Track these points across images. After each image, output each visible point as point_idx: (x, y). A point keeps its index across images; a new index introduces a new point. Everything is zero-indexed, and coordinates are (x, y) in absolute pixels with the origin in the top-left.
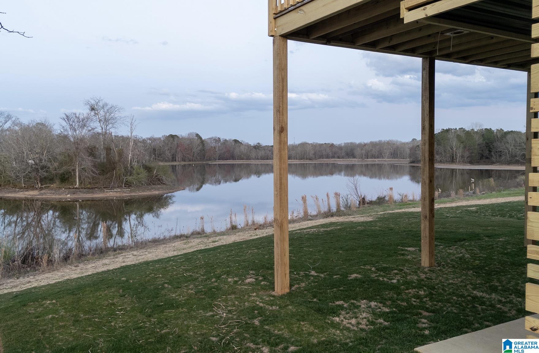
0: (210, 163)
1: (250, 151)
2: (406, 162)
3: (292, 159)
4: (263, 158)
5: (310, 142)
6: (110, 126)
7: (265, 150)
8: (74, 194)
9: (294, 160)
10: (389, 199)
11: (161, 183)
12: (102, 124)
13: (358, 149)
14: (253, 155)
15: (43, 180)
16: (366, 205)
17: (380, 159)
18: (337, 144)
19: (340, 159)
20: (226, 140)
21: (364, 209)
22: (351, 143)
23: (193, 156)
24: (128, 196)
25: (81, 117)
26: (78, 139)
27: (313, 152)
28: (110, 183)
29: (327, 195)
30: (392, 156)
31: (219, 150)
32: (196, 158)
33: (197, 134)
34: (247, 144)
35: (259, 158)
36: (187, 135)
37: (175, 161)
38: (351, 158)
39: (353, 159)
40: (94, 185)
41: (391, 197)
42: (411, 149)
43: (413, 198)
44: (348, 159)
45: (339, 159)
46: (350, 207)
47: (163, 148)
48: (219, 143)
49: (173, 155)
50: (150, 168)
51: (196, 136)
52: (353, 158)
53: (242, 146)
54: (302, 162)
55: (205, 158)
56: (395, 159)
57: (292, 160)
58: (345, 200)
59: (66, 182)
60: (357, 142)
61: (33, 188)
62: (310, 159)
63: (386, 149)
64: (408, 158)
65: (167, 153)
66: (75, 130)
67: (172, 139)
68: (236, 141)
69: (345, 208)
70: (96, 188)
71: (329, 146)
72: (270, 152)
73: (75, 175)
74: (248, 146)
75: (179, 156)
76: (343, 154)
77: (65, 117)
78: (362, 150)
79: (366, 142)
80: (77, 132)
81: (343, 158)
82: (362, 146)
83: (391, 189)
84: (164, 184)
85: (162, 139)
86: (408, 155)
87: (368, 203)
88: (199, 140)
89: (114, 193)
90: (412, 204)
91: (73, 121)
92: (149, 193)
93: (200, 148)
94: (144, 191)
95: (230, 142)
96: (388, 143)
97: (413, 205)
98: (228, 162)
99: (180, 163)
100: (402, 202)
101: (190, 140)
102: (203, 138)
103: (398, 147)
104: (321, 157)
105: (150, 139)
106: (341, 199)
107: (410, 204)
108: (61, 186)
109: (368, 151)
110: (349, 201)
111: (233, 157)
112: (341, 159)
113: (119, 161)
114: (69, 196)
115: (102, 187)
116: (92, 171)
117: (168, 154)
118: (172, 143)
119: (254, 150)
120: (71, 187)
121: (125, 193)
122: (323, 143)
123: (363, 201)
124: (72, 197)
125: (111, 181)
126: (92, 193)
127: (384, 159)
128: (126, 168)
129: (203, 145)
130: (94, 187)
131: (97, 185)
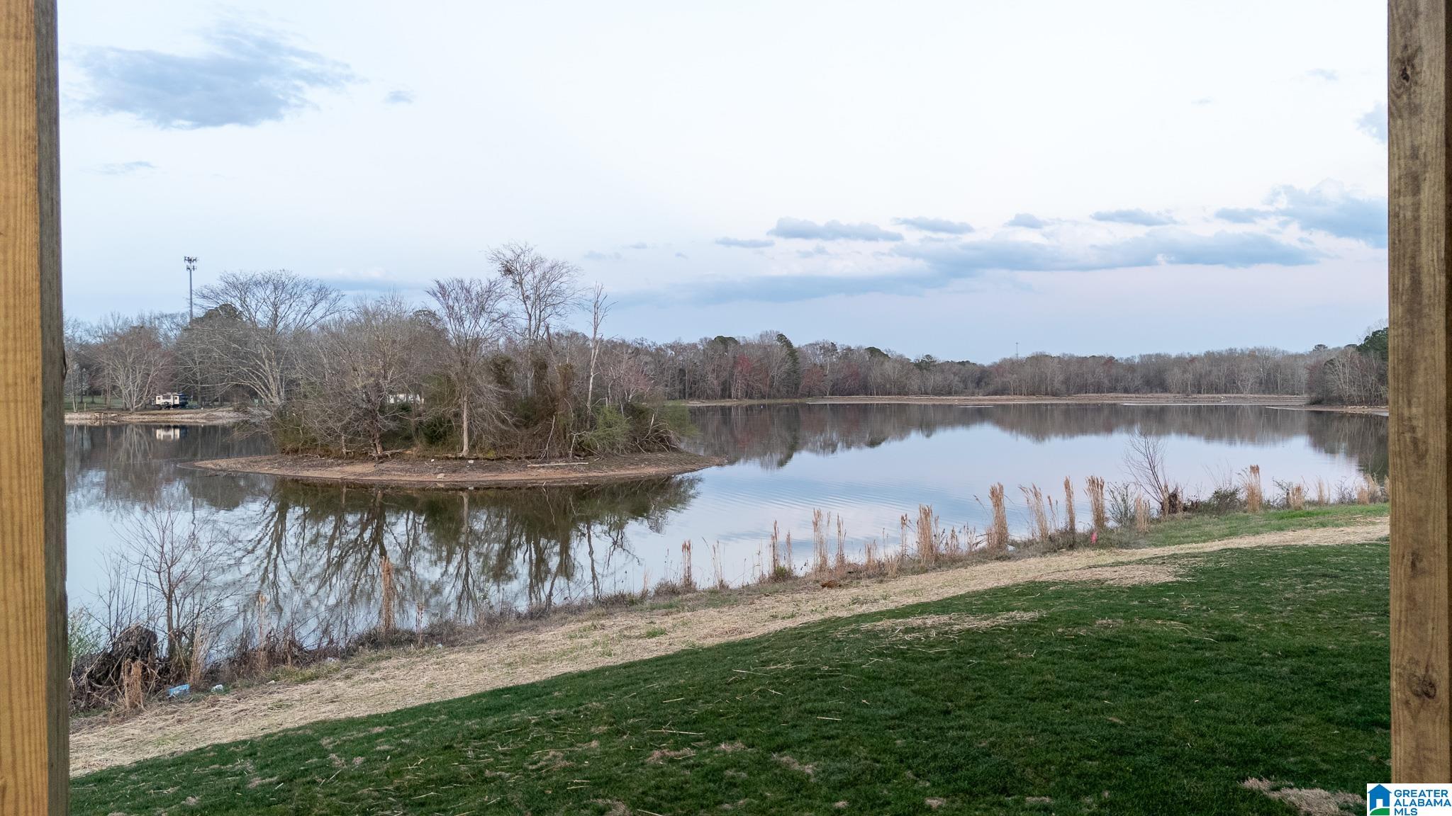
0: (810, 401)
1: (908, 373)
2: (1298, 403)
3: (1009, 394)
4: (938, 392)
5: (1055, 353)
6: (549, 310)
7: (943, 371)
8: (454, 472)
9: (1015, 397)
10: (1248, 496)
11: (667, 447)
12: (529, 307)
13: (1176, 370)
14: (915, 383)
15: (387, 439)
16: (1180, 514)
17: (1232, 395)
18: (1121, 359)
19: (1130, 395)
20: (849, 349)
21: (1171, 527)
22: (1158, 356)
23: (771, 386)
24: (578, 479)
25: (476, 289)
26: (467, 341)
27: (1061, 378)
28: (541, 447)
29: (1067, 485)
30: (1263, 388)
31: (832, 371)
32: (778, 391)
33: (782, 335)
34: (899, 359)
35: (929, 391)
36: (758, 338)
37: (730, 397)
38: (1157, 392)
39: (1163, 395)
40: (505, 452)
41: (1253, 493)
42: (1312, 370)
43: (1321, 496)
44: (1149, 395)
45: (1125, 395)
46: (1133, 519)
47: (700, 368)
48: (832, 355)
49: (724, 383)
50: (642, 412)
51: (778, 340)
52: (1162, 392)
53: (886, 363)
54: (1034, 401)
55: (800, 391)
56: (1269, 393)
57: (1010, 397)
58: (1119, 499)
59: (440, 443)
60: (1174, 352)
61: (364, 457)
62: (1055, 394)
63: (1245, 371)
64: (1306, 392)
65: (711, 378)
66: (461, 320)
67: (721, 347)
68: (873, 351)
69: (1120, 521)
70: (508, 457)
71: (1103, 362)
72: (957, 378)
73: (461, 427)
74: (903, 362)
75: (738, 387)
76: (1138, 382)
77: (436, 287)
78: (1184, 372)
79: (1194, 353)
80: (467, 324)
81: (1137, 391)
82: (1185, 363)
83: (1255, 469)
84: (675, 450)
85: (700, 347)
86: (1304, 386)
87: (1185, 509)
88: (785, 350)
89: (551, 470)
90: (1317, 514)
91: (457, 299)
92: (634, 472)
93: (787, 366)
94: (621, 467)
95: (860, 355)
96: (1253, 355)
97: (1321, 519)
98: (852, 399)
99: (739, 403)
100: (1288, 505)
101: (763, 348)
102: (795, 345)
103: (1277, 366)
104: (1083, 388)
105: (672, 347)
106: (1107, 496)
107: (1309, 514)
108: (427, 453)
109: (1201, 375)
110: (1131, 502)
111: (865, 389)
112: (1133, 395)
113: (564, 394)
114: (441, 476)
115: (523, 456)
116: (498, 416)
117: (713, 381)
118: (721, 356)
119: (917, 371)
120: (450, 455)
121: (575, 470)
122: (1089, 355)
123: (1172, 503)
124: (447, 479)
125: (545, 441)
126: (499, 469)
127: (1242, 395)
128: (579, 411)
129: (795, 360)
130: (503, 455)
131: (510, 453)
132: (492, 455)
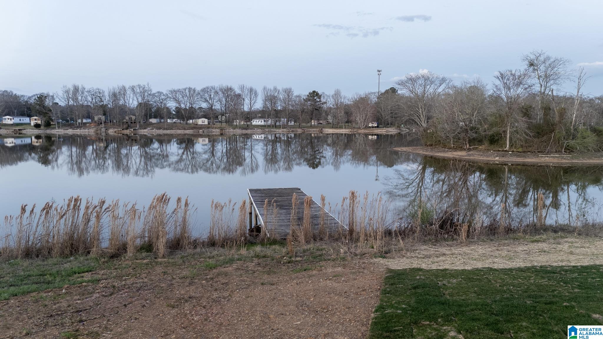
6: (552, 82)
8: (503, 157)
12: (541, 81)
15: (472, 141)
24: (568, 163)
25: (518, 74)
26: (512, 98)
28: (545, 147)
40: (527, 149)
50: (600, 132)
59: (496, 144)
61: (461, 149)
66: (509, 89)
70: (529, 151)
73: (506, 137)
77: (499, 75)
80: (512, 90)
89: (551, 158)
91: (508, 79)
94: (590, 158)
108: (489, 148)
113: (560, 122)
114: (497, 158)
115: (536, 151)
116: (525, 133)
120: (500, 149)
121: (565, 159)
124: (500, 160)
125: (548, 144)
126: (524, 157)
128: (568, 130)
130: (526, 150)
131: (530, 149)
132: (520, 150)
